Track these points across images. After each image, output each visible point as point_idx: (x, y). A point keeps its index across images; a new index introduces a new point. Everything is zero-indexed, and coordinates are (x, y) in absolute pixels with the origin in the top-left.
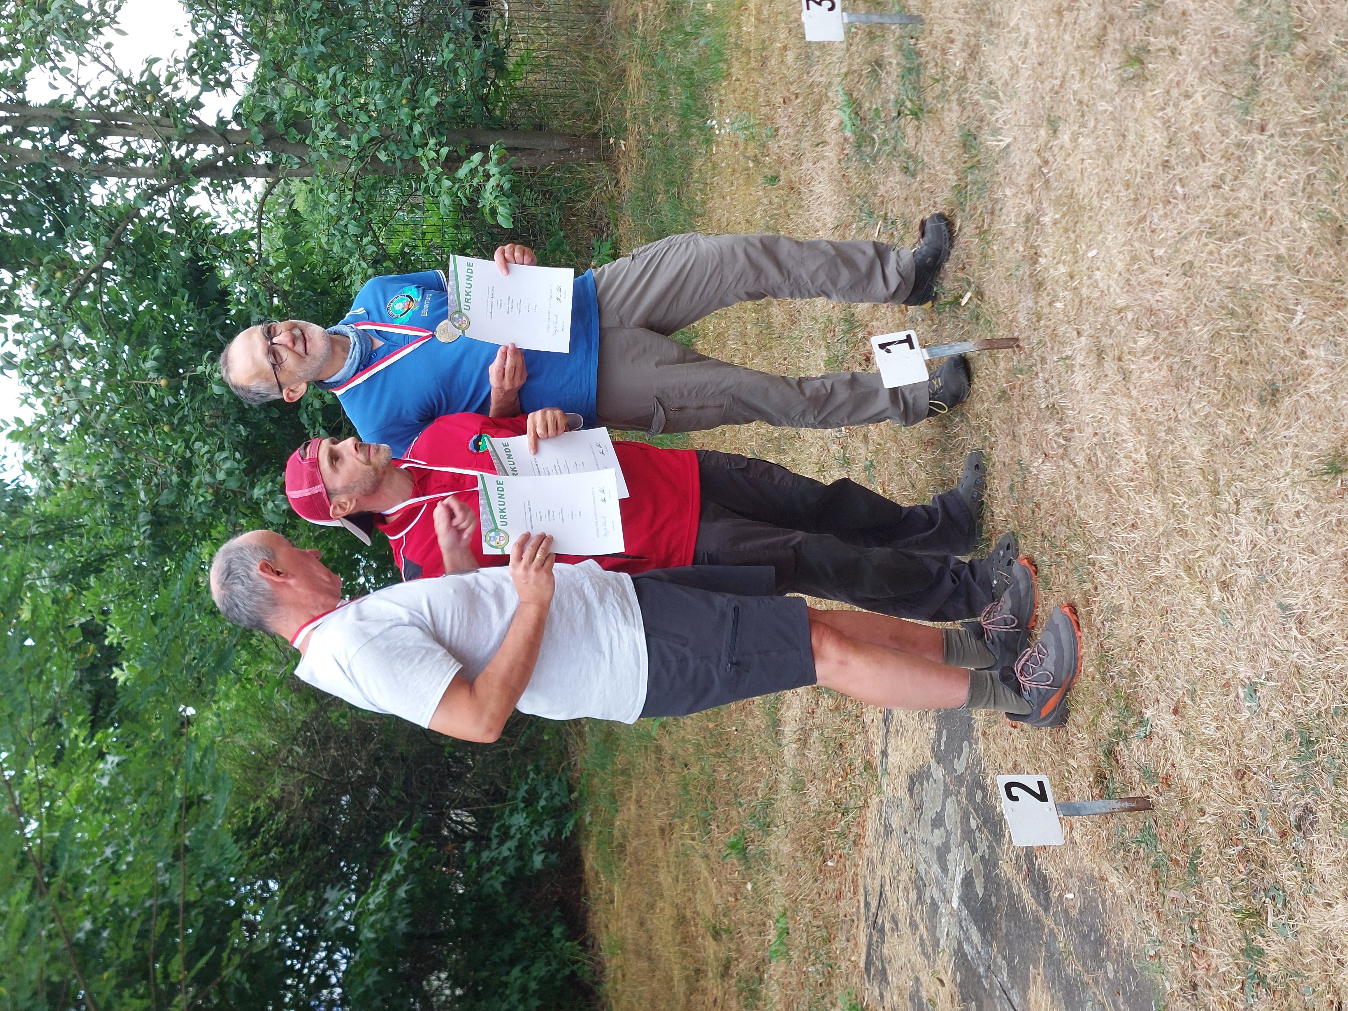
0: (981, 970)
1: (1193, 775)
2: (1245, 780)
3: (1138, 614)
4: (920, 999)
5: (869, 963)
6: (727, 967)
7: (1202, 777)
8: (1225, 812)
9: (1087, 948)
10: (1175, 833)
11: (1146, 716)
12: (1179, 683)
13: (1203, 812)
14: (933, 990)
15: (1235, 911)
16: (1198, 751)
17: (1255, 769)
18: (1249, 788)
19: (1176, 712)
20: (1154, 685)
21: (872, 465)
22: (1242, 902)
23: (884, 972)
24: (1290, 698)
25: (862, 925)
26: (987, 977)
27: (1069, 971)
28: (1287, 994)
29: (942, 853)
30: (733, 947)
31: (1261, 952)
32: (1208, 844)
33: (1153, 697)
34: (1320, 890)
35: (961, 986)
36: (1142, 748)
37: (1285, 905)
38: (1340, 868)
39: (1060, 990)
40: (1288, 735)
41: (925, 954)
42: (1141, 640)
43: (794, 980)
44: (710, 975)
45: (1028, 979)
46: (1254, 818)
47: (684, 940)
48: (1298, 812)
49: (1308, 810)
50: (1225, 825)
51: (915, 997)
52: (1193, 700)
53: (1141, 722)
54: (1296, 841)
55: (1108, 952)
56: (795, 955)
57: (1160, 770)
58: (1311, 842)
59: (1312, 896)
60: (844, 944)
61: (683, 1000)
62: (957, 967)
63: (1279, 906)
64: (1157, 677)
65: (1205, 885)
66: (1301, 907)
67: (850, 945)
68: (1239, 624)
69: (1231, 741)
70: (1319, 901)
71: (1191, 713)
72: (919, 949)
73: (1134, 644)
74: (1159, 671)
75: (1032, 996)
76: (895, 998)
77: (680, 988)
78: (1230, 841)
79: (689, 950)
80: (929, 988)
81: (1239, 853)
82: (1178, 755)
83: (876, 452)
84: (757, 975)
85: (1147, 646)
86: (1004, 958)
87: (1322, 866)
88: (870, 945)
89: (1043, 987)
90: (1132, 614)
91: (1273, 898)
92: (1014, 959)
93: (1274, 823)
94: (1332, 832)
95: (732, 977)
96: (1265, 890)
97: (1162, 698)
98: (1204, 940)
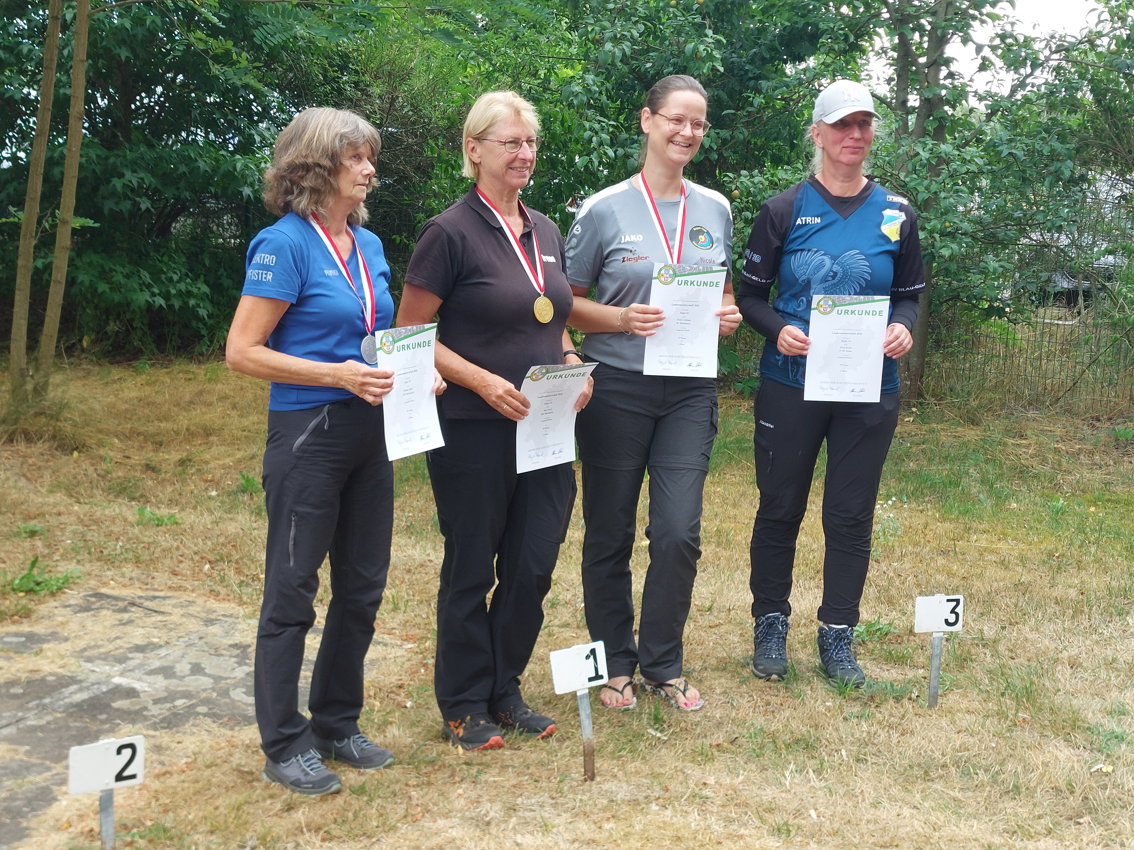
5: (101, 596)
6: (152, 469)
14: (49, 654)
23: (87, 609)
26: (38, 706)
29: (167, 672)
30: (168, 476)
41: (86, 648)
44: (153, 455)
47: (190, 433)
62: (60, 677)
67: (126, 581)
72: (93, 643)
76: (60, 619)
80: (53, 650)
84: (137, 495)
86: (49, 723)
88: (116, 598)
89: (4, 758)
92: (43, 732)
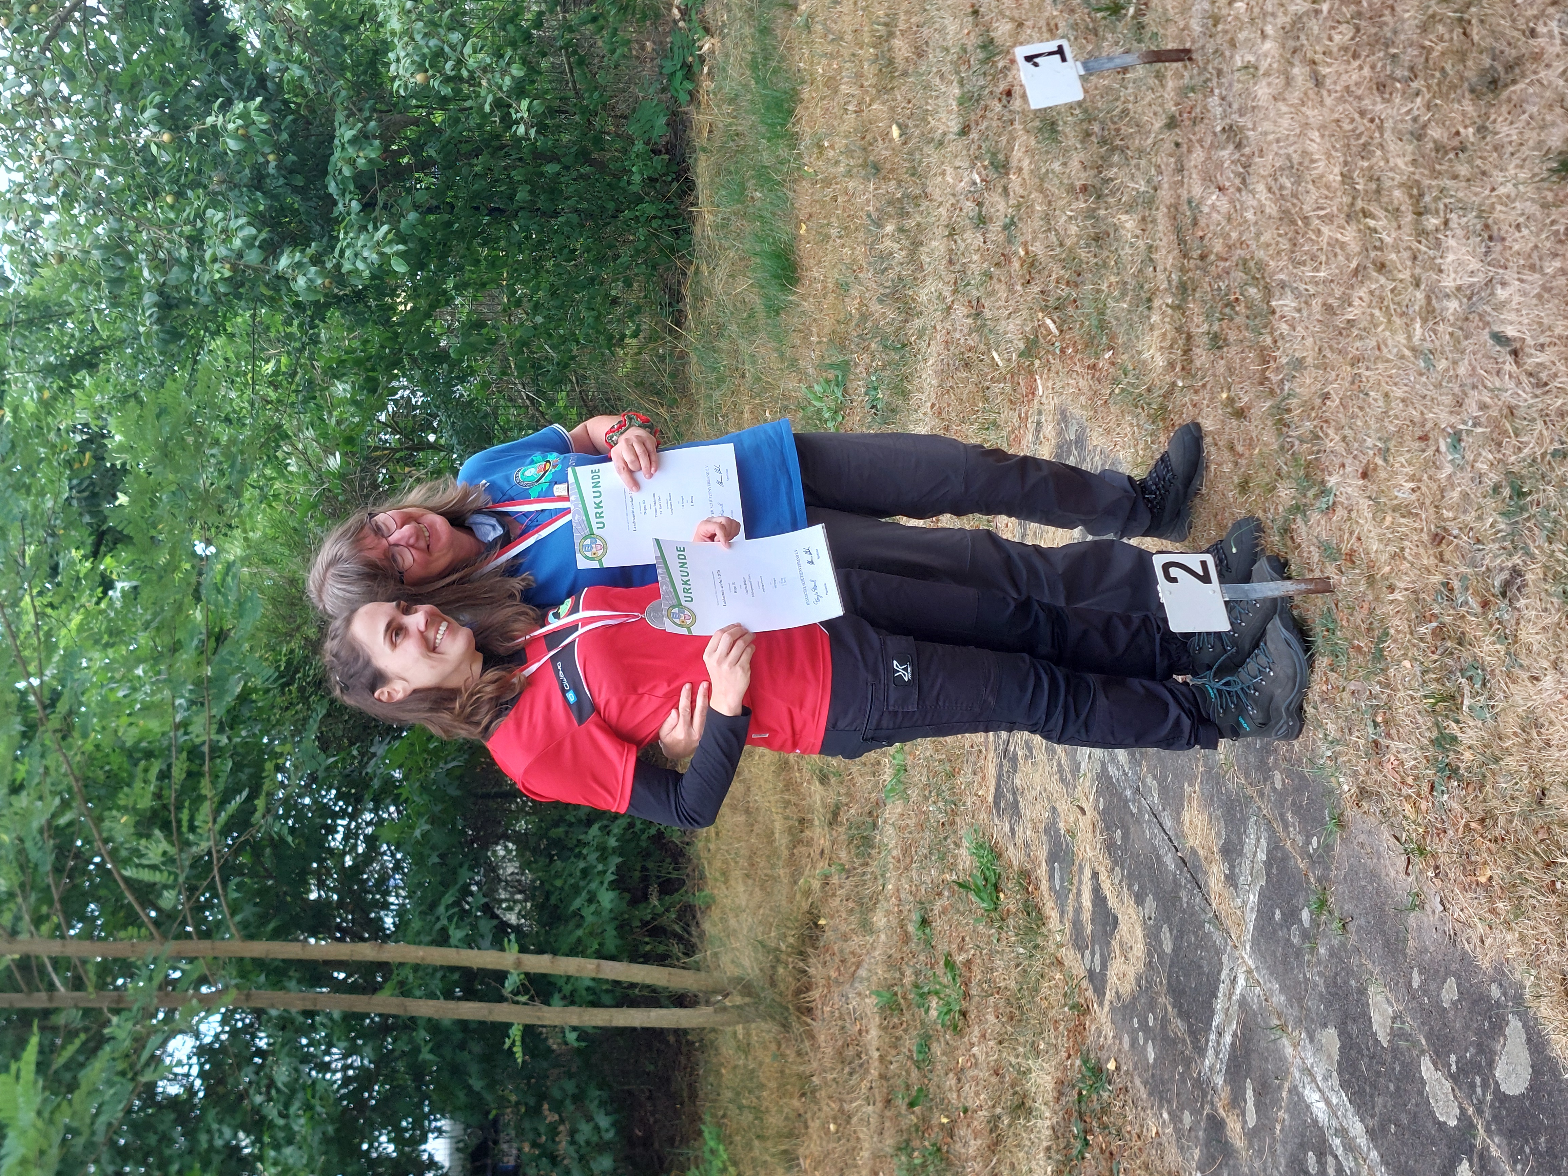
0: (1128, 793)
1: (1382, 547)
2: (1443, 546)
3: (1324, 367)
4: (1057, 831)
5: (998, 796)
6: (835, 814)
7: (1391, 549)
8: (1418, 586)
9: (1251, 759)
10: (1359, 616)
11: (1329, 485)
12: (1369, 442)
13: (1392, 589)
14: (1072, 819)
15: (1426, 697)
16: (1389, 519)
17: (1455, 532)
18: (1447, 556)
19: (1364, 475)
20: (1341, 448)
21: (1012, 223)
22: (1434, 686)
23: (1016, 804)
24: (1499, 444)
25: (991, 754)
26: (1135, 801)
27: (1230, 785)
28: (1482, 786)
30: (842, 791)
31: (1454, 739)
32: (1397, 624)
33: (1337, 461)
34: (1525, 663)
35: (1104, 813)
36: (1323, 522)
37: (1484, 684)
38: (1550, 635)
39: (1219, 807)
40: (1496, 489)
41: (1063, 780)
42: (1326, 396)
43: (912, 822)
44: (817, 823)
45: (1182, 799)
46: (1451, 590)
47: (788, 787)
48: (1505, 575)
49: (1516, 572)
50: (1417, 600)
51: (1051, 830)
52: (1385, 460)
53: (1324, 492)
54: (1501, 610)
55: (1276, 760)
56: (914, 794)
57: (1343, 546)
58: (1518, 610)
59: (1516, 670)
60: (970, 777)
61: (785, 853)
62: (1100, 793)
63: (1477, 686)
64: (1344, 438)
65: (1392, 672)
66: (1503, 684)
67: (977, 778)
68: (1442, 365)
69: (1428, 502)
70: (1525, 675)
71: (1383, 475)
72: (1057, 776)
73: (1318, 402)
74: (1347, 431)
75: (1186, 817)
76: (1028, 833)
77: (782, 841)
78: (1422, 619)
79: (793, 799)
80: (1067, 817)
81: (1433, 632)
82: (1366, 524)
83: (1018, 206)
84: (870, 820)
85: (1334, 403)
86: (1155, 777)
87: (1529, 635)
88: (999, 776)
89: (1199, 805)
90: (1317, 367)
91: (1470, 679)
92: (1166, 777)
93: (1476, 593)
94: (1543, 595)
95: (841, 824)
96: (1461, 670)
97: (1348, 461)
98: (1388, 735)
